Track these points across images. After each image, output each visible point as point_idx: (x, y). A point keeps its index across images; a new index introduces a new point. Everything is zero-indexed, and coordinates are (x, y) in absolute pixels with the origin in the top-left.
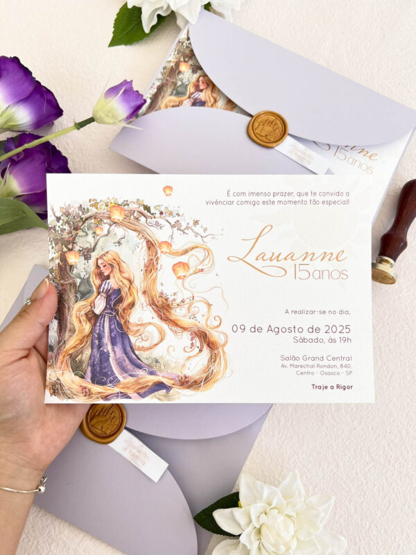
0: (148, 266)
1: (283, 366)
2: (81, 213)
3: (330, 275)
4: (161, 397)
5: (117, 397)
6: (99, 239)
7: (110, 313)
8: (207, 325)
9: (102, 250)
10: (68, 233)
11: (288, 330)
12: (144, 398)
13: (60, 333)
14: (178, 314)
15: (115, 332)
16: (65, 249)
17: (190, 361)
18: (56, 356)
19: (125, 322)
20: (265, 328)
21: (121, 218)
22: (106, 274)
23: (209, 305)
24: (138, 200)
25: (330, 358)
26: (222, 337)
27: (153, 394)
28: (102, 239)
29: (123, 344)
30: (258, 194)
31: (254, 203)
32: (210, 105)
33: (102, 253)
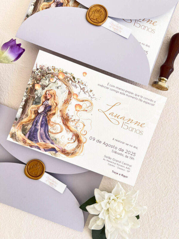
0: (66, 101)
1: (104, 159)
2: (47, 70)
3: (136, 131)
4: (53, 154)
5: (36, 147)
6: (50, 83)
7: (44, 114)
8: (80, 132)
9: (50, 88)
10: (39, 76)
11: (111, 146)
12: (46, 151)
13: (22, 115)
14: (71, 124)
15: (43, 122)
16: (36, 82)
17: (69, 144)
18: (17, 123)
19: (49, 120)
20: (103, 142)
22: (48, 98)
23: (84, 125)
24: (71, 73)
25: (123, 163)
26: (85, 140)
27: (50, 152)
28: (51, 84)
29: (45, 128)
30: (120, 89)
31: (117, 92)
32: (65, 4)
33: (50, 89)
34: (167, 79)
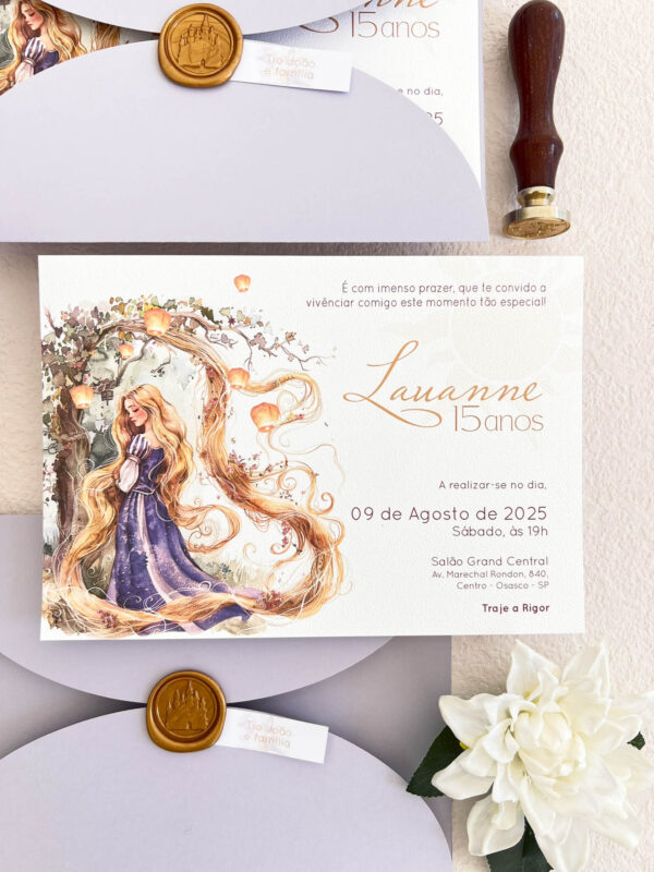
0: (210, 411)
1: (435, 575)
2: (96, 322)
3: (514, 424)
4: (234, 629)
5: (162, 628)
6: (126, 366)
7: (146, 490)
8: (309, 507)
9: (132, 382)
10: (75, 356)
11: (443, 516)
12: (205, 629)
13: (63, 524)
14: (261, 490)
16: (69, 383)
18: (57, 562)
19: (172, 505)
20: (406, 513)
22: (138, 424)
23: (313, 475)
24: (192, 299)
25: (512, 561)
26: (335, 528)
27: (221, 623)
28: (131, 366)
29: (169, 542)
30: (393, 289)
31: (388, 305)
32: (68, 52)
33: (132, 388)
34: (552, 187)
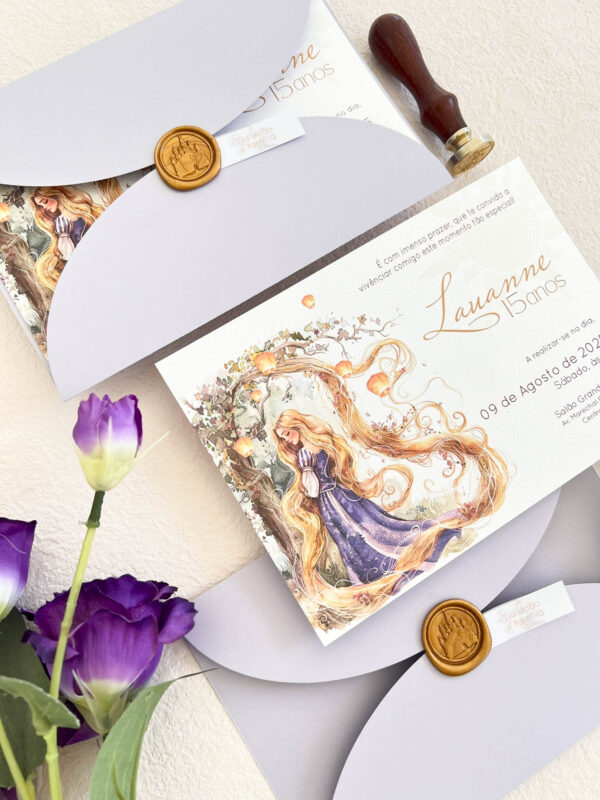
0: (339, 404)
1: (564, 423)
2: (223, 388)
4: (456, 548)
5: (405, 580)
6: (262, 407)
7: (330, 487)
8: (451, 430)
10: (222, 421)
11: (543, 380)
12: (436, 561)
13: (286, 549)
14: (409, 437)
15: (350, 506)
16: (229, 442)
18: (299, 580)
19: (354, 486)
20: (518, 393)
21: (274, 366)
22: (295, 443)
23: (438, 406)
24: (281, 333)
26: (478, 434)
27: (444, 550)
28: (266, 404)
29: (369, 514)
30: (412, 246)
31: (414, 259)
32: (90, 215)
33: (276, 420)
